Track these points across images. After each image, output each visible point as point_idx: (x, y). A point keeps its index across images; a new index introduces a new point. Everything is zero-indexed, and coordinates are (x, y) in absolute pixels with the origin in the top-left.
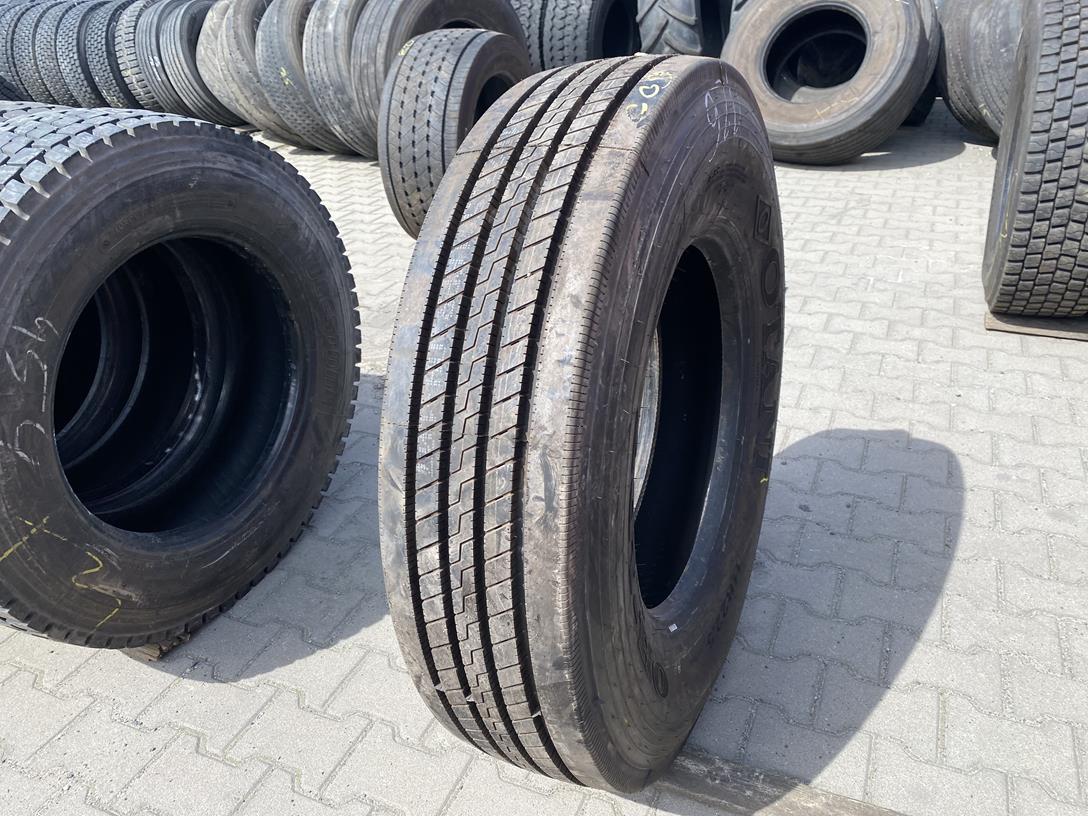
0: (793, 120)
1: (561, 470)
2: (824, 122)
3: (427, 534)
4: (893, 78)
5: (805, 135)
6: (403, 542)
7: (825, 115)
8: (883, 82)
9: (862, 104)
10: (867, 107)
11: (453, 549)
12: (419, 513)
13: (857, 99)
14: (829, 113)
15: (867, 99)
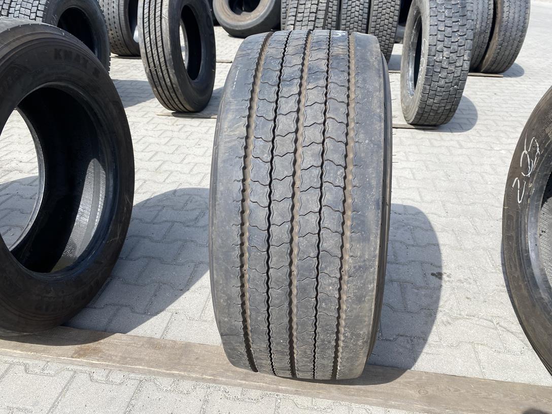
0: (239, 21)
1: (167, 21)
2: (249, 22)
3: (147, 35)
4: (269, 7)
5: (244, 26)
6: (143, 38)
7: (249, 19)
8: (266, 8)
9: (260, 16)
10: (262, 17)
11: (151, 37)
12: (145, 32)
13: (258, 14)
14: (250, 18)
15: (262, 14)
